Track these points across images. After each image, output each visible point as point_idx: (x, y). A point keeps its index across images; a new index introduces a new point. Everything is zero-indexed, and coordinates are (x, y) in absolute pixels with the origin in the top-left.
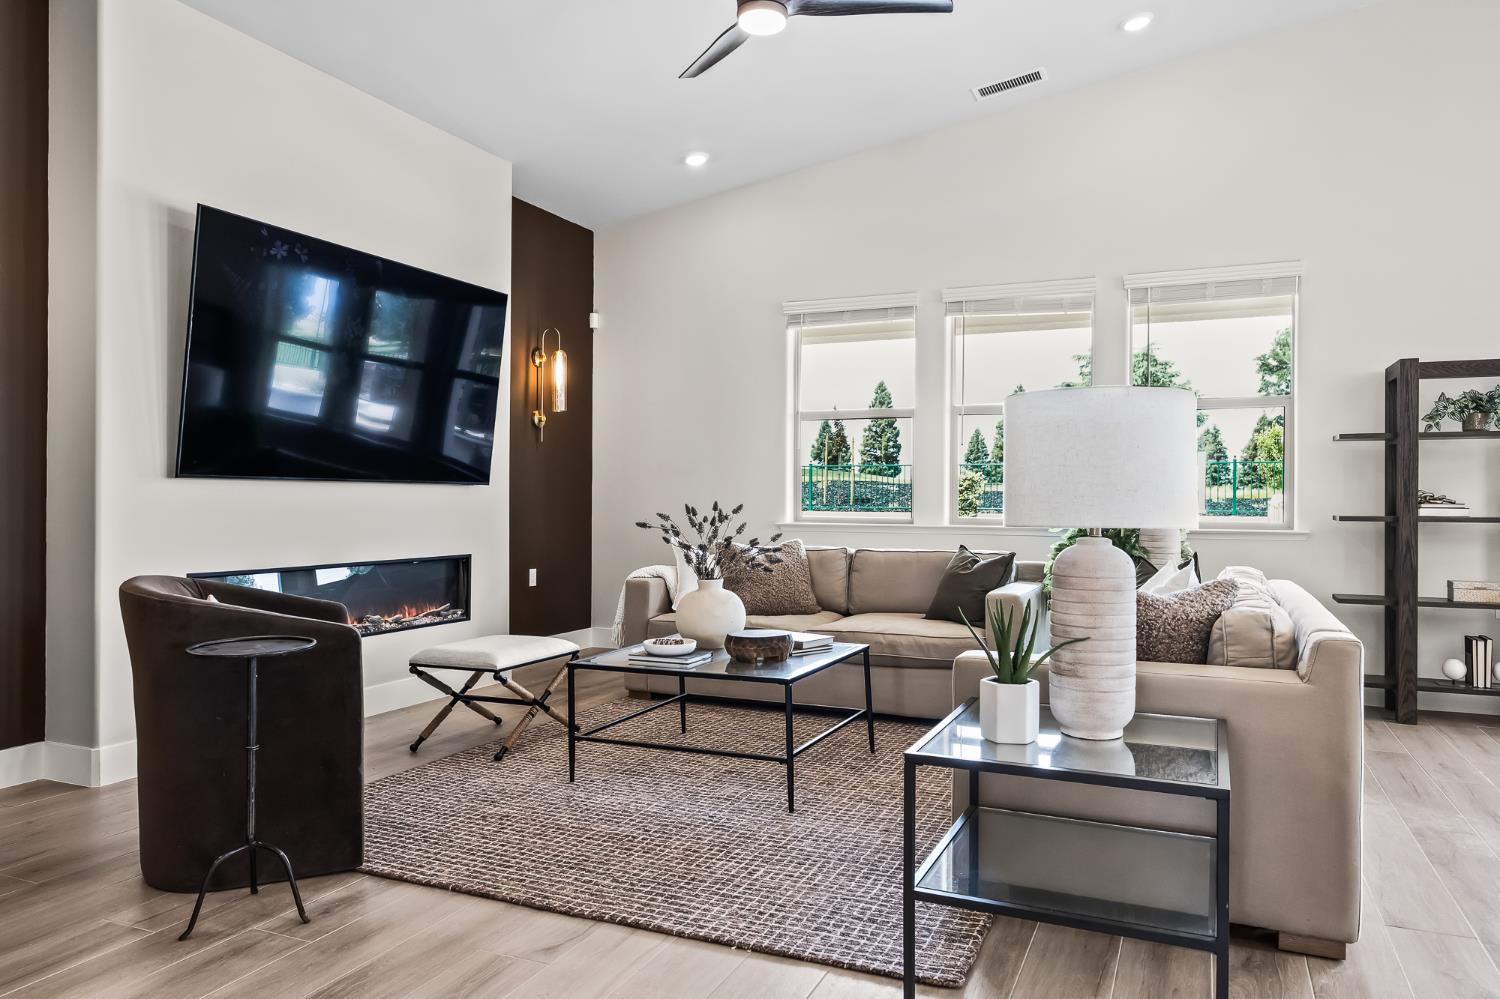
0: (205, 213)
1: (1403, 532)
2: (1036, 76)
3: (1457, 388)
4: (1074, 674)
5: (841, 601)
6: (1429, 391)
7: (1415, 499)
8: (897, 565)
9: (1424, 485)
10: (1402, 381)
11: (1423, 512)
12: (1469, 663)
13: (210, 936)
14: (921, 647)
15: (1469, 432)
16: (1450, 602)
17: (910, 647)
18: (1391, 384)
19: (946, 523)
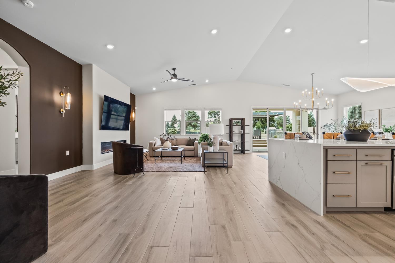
0: (105, 96)
1: (231, 135)
2: (196, 84)
3: (236, 121)
4: (215, 146)
5: (175, 144)
6: (234, 121)
7: (232, 132)
8: (181, 140)
9: (233, 131)
10: (231, 120)
11: (233, 133)
12: (237, 148)
13: (136, 177)
14: (187, 148)
15: (237, 125)
16: (235, 142)
17: (186, 149)
18: (230, 120)
19: (185, 135)
